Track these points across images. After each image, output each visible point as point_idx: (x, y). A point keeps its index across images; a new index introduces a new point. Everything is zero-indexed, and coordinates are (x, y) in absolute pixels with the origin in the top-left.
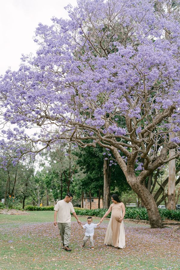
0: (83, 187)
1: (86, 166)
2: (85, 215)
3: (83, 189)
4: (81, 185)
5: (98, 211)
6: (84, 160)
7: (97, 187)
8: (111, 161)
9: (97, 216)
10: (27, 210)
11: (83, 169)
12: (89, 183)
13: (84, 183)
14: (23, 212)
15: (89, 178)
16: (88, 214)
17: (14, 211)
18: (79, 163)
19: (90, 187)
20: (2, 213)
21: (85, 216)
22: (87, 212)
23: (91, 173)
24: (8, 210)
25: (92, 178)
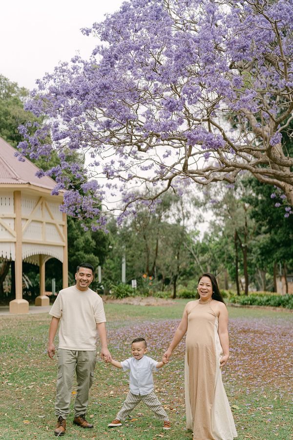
0: (263, 258)
1: (267, 220)
2: (265, 304)
3: (262, 260)
4: (260, 254)
5: (287, 297)
6: (263, 210)
7: (286, 256)
8: (287, 209)
9: (284, 306)
10: (180, 297)
11: (263, 226)
12: (273, 249)
13: (264, 250)
14: (166, 302)
15: (273, 241)
16: (269, 304)
17: (152, 300)
18: (254, 215)
19: (275, 256)
20: (132, 303)
21: (265, 307)
22: (268, 301)
23: (276, 233)
24: (142, 299)
25: (278, 241)
